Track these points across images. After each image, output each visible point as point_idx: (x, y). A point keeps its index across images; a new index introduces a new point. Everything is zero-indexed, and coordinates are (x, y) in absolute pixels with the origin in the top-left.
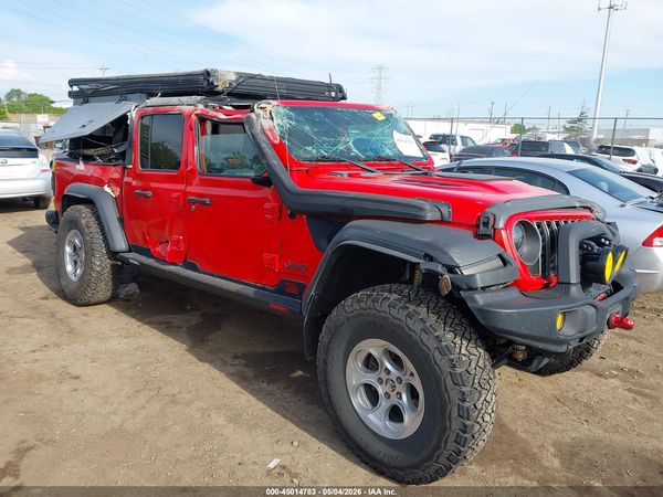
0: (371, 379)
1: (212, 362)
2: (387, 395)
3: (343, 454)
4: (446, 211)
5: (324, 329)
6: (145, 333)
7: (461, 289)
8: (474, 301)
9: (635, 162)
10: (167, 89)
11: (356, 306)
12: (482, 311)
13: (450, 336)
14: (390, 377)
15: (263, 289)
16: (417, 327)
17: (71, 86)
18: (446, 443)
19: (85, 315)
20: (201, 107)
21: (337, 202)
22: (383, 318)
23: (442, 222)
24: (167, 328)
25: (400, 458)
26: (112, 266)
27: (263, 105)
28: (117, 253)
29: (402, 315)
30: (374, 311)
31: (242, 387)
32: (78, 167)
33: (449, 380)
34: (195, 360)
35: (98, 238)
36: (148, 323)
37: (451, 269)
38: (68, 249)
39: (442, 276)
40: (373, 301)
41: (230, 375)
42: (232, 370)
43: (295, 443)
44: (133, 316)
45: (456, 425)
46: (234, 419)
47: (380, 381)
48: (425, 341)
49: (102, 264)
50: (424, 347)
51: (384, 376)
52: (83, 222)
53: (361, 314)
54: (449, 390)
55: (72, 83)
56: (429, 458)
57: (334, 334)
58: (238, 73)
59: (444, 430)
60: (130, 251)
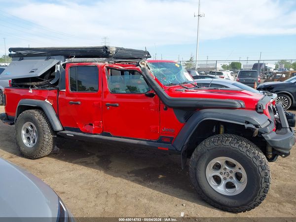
0: (217, 173)
1: (120, 177)
2: (225, 179)
3: (205, 206)
4: (242, 104)
5: (193, 155)
6: (78, 168)
7: (262, 133)
8: (267, 137)
9: (223, 78)
10: (79, 54)
11: (212, 144)
12: (271, 141)
13: (257, 152)
14: (227, 171)
15: (149, 141)
16: (244, 150)
17: (10, 51)
18: (259, 193)
19: (40, 163)
20: (107, 63)
21: (195, 102)
22: (228, 148)
23: (242, 108)
24: (86, 164)
25: (237, 203)
26: (53, 138)
27: (143, 63)
28: (58, 132)
29: (237, 146)
30: (223, 146)
31: (142, 185)
32: (30, 91)
33: (260, 169)
34: (112, 177)
35: (46, 126)
36: (75, 163)
37: (257, 126)
38: (23, 132)
39: (255, 129)
40: (221, 142)
41: (133, 181)
42: (132, 179)
43: (184, 205)
44: (65, 160)
45: (264, 185)
46: (151, 199)
47: (221, 173)
48: (249, 155)
49: (48, 137)
50: (248, 157)
51: (223, 171)
52: (37, 118)
53: (216, 148)
54: (260, 172)
55: (11, 50)
56: (252, 200)
57: (200, 157)
58: (116, 48)
59: (259, 188)
60: (64, 130)
